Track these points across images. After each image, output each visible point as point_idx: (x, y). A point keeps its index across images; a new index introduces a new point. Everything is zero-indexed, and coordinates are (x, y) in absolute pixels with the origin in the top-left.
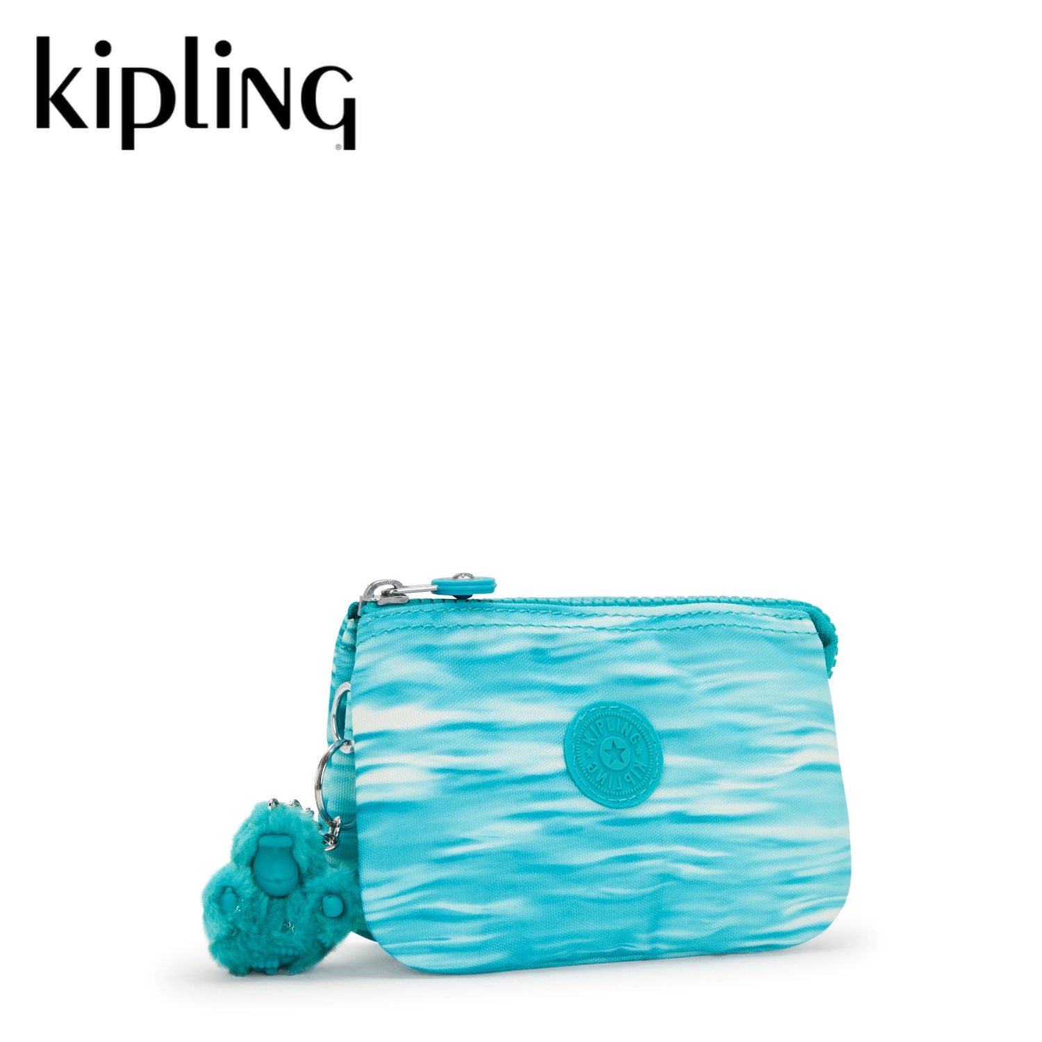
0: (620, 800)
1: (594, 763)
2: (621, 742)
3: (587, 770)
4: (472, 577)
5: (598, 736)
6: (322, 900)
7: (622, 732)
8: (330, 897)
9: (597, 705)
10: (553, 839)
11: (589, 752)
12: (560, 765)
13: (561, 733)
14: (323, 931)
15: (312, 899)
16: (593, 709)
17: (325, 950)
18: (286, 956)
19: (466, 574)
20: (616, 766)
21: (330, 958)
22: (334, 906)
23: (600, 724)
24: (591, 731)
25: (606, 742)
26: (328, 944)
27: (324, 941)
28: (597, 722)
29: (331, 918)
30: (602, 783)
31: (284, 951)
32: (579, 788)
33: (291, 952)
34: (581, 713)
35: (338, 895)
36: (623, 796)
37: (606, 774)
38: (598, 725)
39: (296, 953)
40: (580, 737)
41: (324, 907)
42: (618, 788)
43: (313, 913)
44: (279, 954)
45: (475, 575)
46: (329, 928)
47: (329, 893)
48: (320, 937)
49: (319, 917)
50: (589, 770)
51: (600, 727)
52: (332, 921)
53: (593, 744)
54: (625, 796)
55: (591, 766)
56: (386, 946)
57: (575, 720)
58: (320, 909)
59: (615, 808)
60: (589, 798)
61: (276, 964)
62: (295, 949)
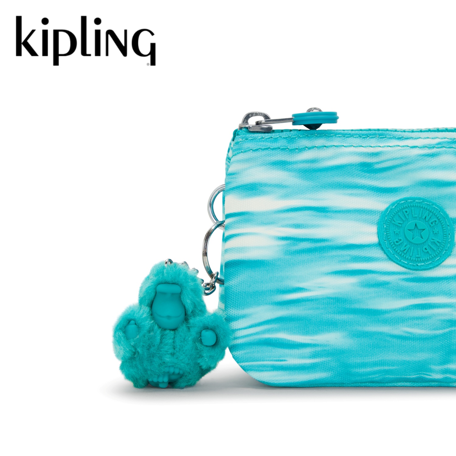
0: (419, 264)
1: (400, 238)
2: (422, 225)
3: (394, 243)
4: (320, 110)
5: (404, 219)
6: (201, 333)
7: (424, 217)
8: (207, 331)
9: (406, 200)
10: (366, 290)
11: (397, 230)
12: (374, 239)
13: (377, 218)
14: (201, 356)
15: (194, 332)
16: (402, 202)
17: (203, 372)
18: (174, 373)
19: (315, 109)
20: (417, 240)
21: (207, 377)
22: (209, 337)
23: (406, 212)
24: (399, 216)
25: (410, 224)
26: (204, 367)
27: (201, 364)
28: (404, 211)
29: (207, 346)
30: (405, 252)
31: (172, 370)
32: (387, 256)
33: (177, 371)
34: (393, 204)
35: (213, 329)
36: (420, 262)
37: (408, 246)
38: (405, 213)
39: (181, 372)
40: (390, 220)
41: (202, 338)
42: (417, 256)
43: (195, 343)
44: (168, 372)
45: (322, 110)
46: (206, 353)
47: (206, 328)
48: (199, 361)
49: (198, 345)
50: (395, 243)
51: (406, 214)
52: (208, 348)
53: (400, 225)
54: (423, 261)
55: (397, 240)
56: (241, 364)
57: (387, 209)
58: (199, 339)
59: (415, 270)
60: (394, 262)
61: (166, 380)
62: (180, 369)
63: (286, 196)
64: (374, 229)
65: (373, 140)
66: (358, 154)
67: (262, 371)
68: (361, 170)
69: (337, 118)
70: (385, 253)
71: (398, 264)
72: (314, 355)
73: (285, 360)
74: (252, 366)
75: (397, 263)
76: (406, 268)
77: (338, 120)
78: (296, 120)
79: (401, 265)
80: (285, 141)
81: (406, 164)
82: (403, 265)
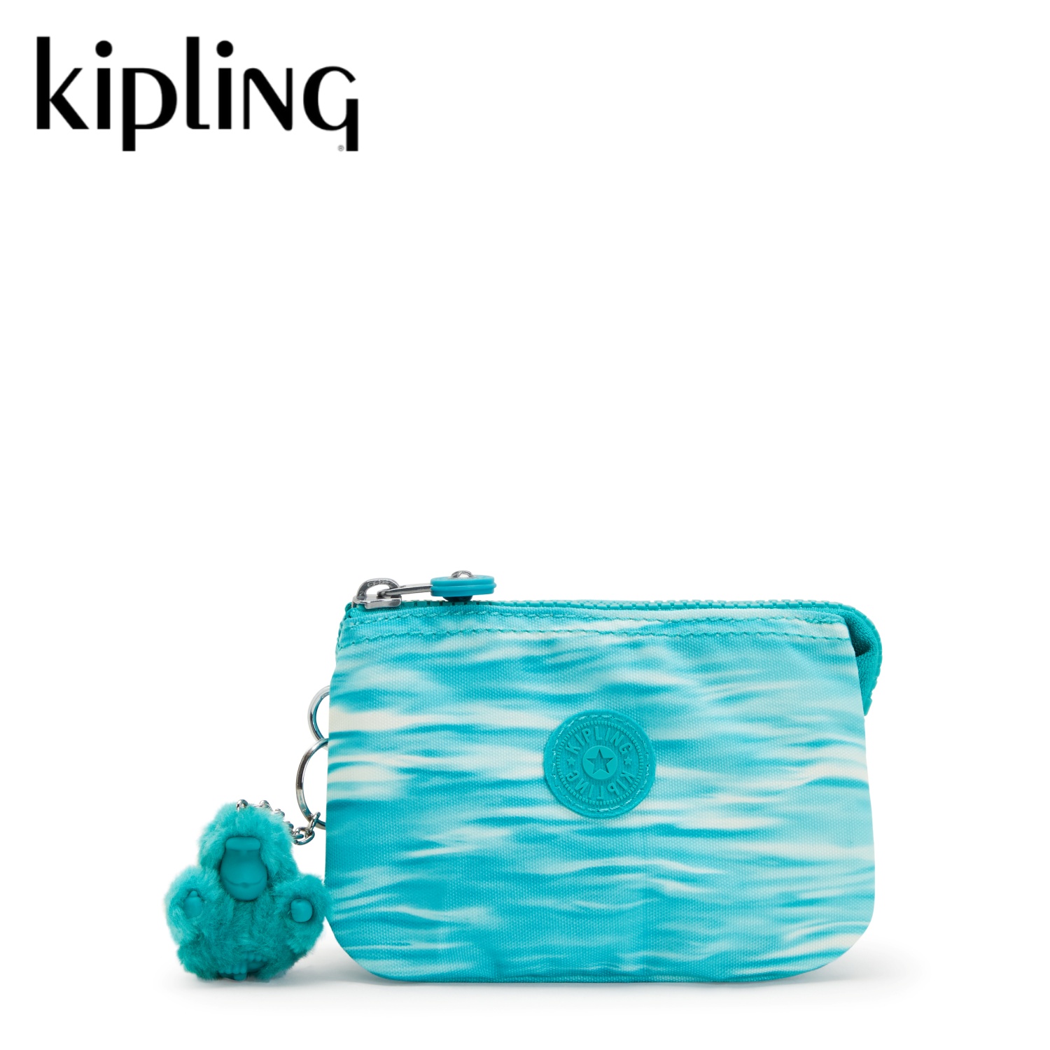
0: (601, 810)
1: (575, 771)
2: (608, 752)
3: (566, 778)
4: (470, 575)
6: (290, 904)
7: (612, 741)
8: (299, 902)
10: (524, 847)
11: (572, 760)
12: (538, 772)
13: (543, 741)
14: (292, 936)
15: (281, 902)
16: (583, 718)
17: (295, 957)
18: (254, 961)
19: (464, 572)
20: (601, 774)
21: (301, 964)
22: (302, 910)
23: (587, 733)
24: (577, 740)
25: (592, 751)
26: (296, 951)
27: (293, 947)
28: (584, 731)
29: (299, 923)
30: (582, 792)
31: (252, 957)
33: (259, 958)
35: (308, 899)
36: (603, 806)
37: (587, 783)
38: (585, 734)
39: (265, 959)
40: (563, 744)
41: (293, 912)
42: (599, 798)
43: (282, 918)
44: (247, 960)
46: (299, 932)
47: (298, 897)
48: (289, 943)
49: (289, 922)
50: (568, 779)
51: (586, 736)
52: (301, 926)
53: (577, 753)
54: (607, 806)
55: (571, 774)
57: (560, 727)
58: (288, 913)
59: (594, 818)
60: (565, 806)
61: (244, 970)
62: (263, 956)
63: (413, 710)
64: (538, 758)
65: (544, 621)
66: (520, 644)
67: (375, 958)
68: (524, 669)
69: (495, 586)
70: (553, 793)
71: (571, 809)
72: (450, 938)
73: (407, 944)
74: (362, 951)
75: (569, 808)
76: (581, 814)
77: (495, 589)
78: (435, 588)
79: (574, 811)
80: (417, 622)
81: (592, 659)
82: (577, 810)
